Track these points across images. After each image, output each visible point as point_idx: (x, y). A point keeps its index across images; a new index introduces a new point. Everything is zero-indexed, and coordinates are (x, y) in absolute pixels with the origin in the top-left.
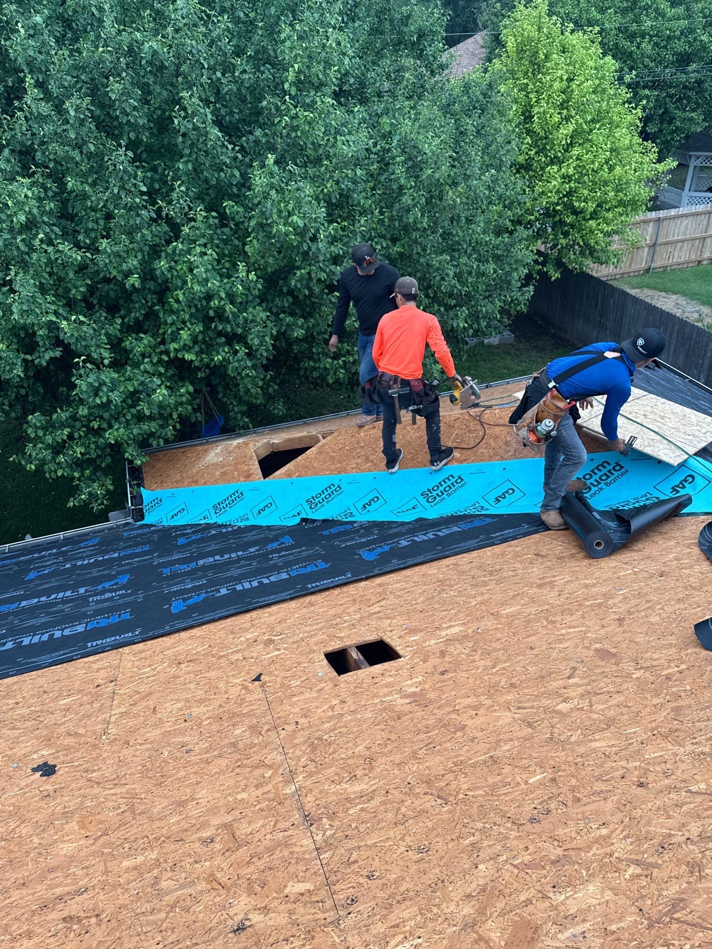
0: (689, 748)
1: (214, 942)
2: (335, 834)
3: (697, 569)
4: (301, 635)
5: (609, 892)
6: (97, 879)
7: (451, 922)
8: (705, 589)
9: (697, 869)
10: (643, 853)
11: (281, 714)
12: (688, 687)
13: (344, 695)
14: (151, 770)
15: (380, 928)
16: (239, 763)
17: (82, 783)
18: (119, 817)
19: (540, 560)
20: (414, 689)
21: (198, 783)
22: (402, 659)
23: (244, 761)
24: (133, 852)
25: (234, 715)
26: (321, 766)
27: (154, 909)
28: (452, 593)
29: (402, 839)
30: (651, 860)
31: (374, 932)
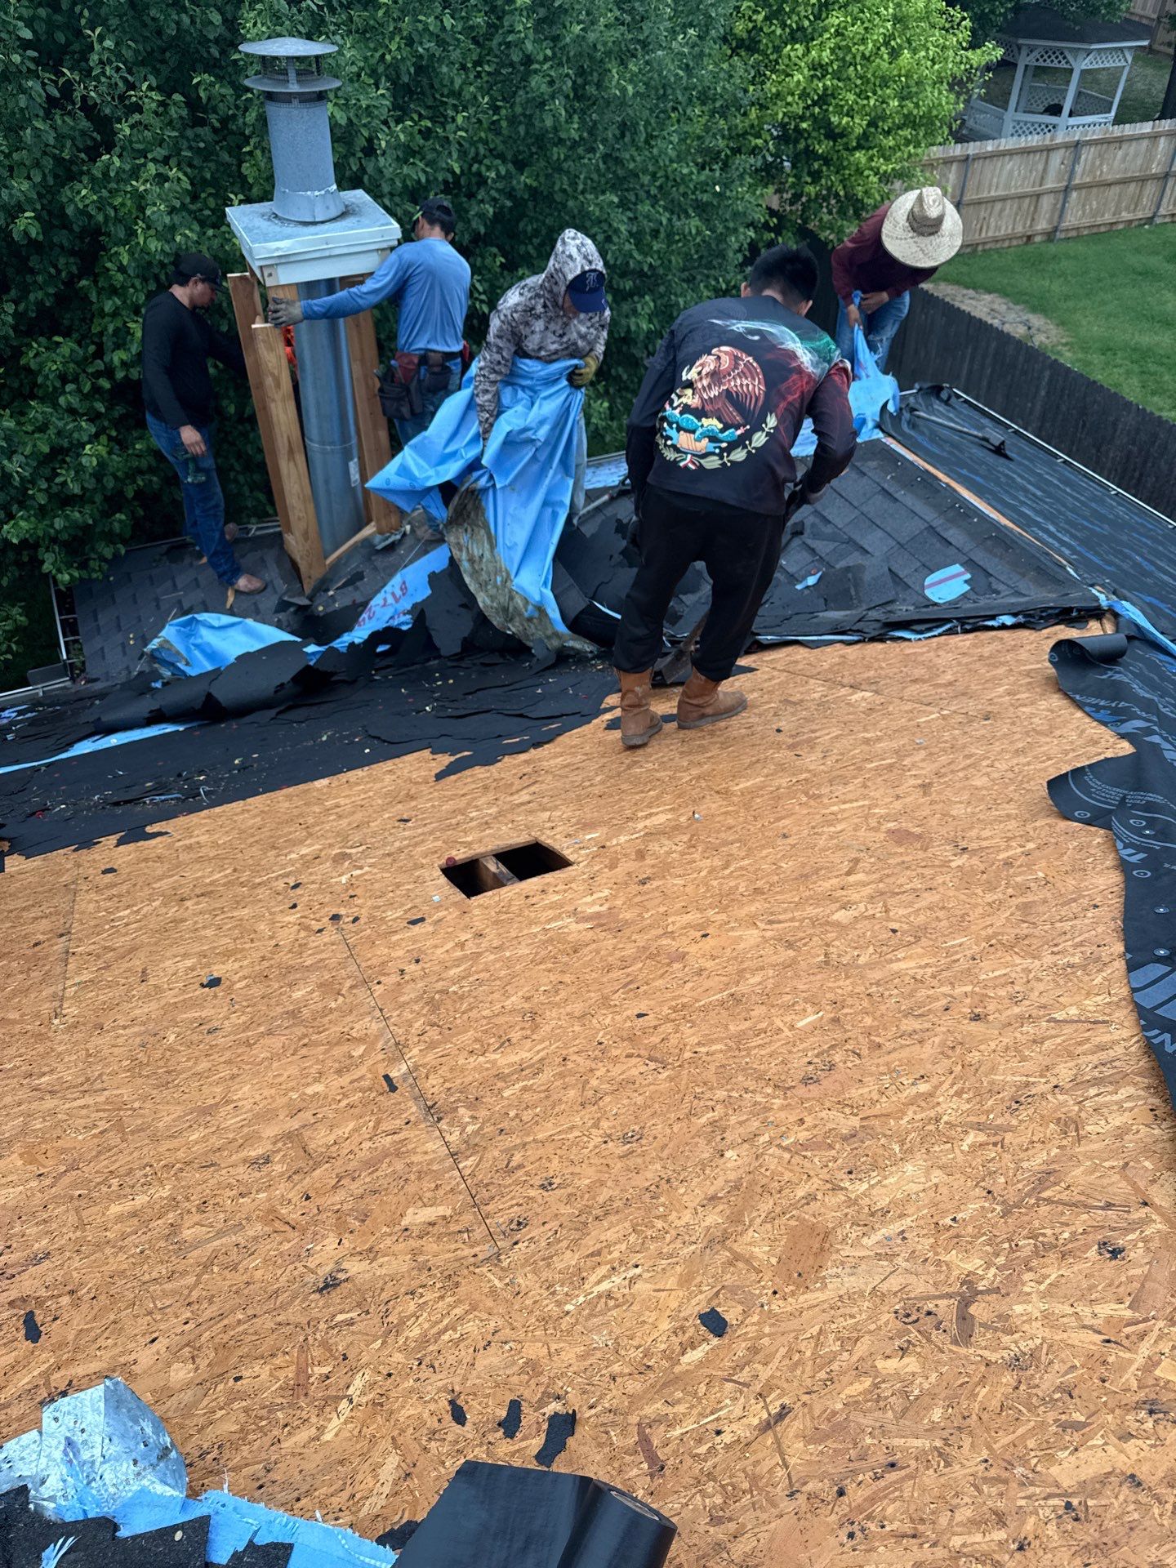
0: (1048, 959)
1: (285, 1310)
2: (481, 1128)
3: (1043, 704)
4: (397, 844)
5: (938, 1172)
6: (66, 1237)
7: (687, 1238)
8: (1058, 733)
9: (1073, 1127)
10: (988, 1112)
11: (374, 961)
12: (1041, 875)
13: (479, 925)
14: (147, 1065)
15: (570, 1259)
16: (306, 1041)
17: (21, 1094)
18: (96, 1141)
19: (790, 709)
20: (597, 908)
21: (233, 1077)
22: (575, 867)
23: (314, 1037)
24: (128, 1190)
25: (290, 969)
26: (448, 1031)
27: (173, 1272)
28: (650, 766)
29: (596, 1126)
30: (999, 1121)
31: (560, 1266)
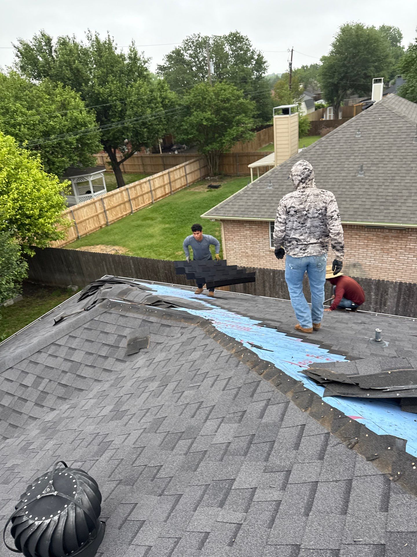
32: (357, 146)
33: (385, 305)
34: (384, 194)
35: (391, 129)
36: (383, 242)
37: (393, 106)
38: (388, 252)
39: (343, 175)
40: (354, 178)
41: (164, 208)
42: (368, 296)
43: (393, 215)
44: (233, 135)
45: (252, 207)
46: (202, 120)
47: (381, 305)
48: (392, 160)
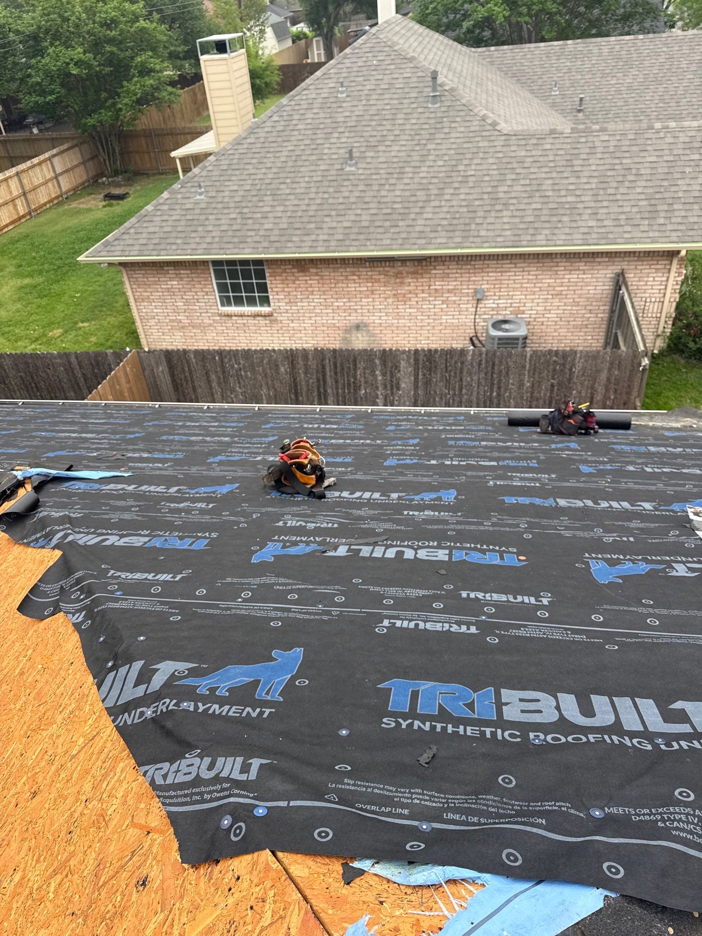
8: (23, 570)
32: (340, 115)
33: (398, 388)
34: (388, 199)
35: (394, 82)
36: (396, 283)
37: (395, 39)
38: (405, 299)
39: (322, 168)
40: (340, 172)
41: (19, 245)
42: (371, 378)
43: (404, 235)
44: (136, 95)
45: (174, 235)
46: (68, 64)
47: (392, 389)
48: (398, 138)
